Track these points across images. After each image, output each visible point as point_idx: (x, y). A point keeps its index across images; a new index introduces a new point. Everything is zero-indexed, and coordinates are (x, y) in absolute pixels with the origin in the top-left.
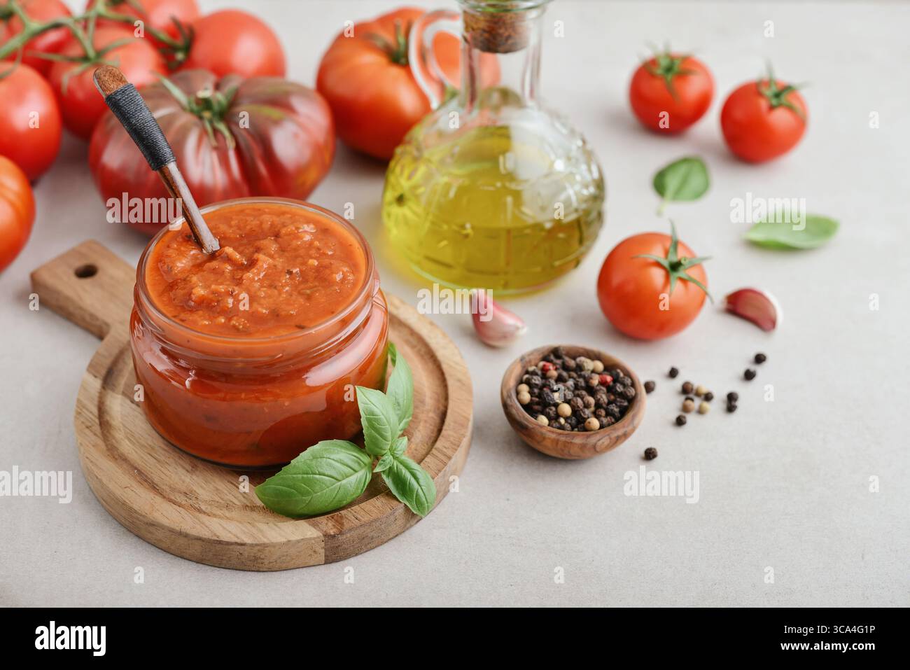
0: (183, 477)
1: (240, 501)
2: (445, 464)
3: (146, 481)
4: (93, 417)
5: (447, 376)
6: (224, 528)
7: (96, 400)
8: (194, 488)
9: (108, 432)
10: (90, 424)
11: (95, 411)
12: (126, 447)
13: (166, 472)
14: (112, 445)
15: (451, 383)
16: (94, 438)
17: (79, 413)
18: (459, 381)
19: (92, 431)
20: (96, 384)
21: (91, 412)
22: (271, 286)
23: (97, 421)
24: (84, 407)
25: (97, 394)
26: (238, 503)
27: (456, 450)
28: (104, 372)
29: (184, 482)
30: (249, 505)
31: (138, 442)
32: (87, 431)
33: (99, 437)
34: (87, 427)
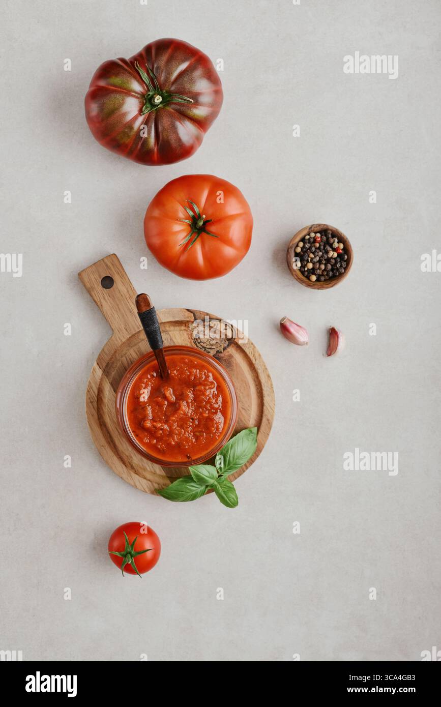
0: (128, 447)
1: (150, 469)
2: (244, 471)
3: (112, 442)
4: (94, 395)
5: (264, 415)
6: (140, 482)
7: (98, 384)
8: (132, 456)
9: (100, 405)
10: (92, 400)
11: (96, 392)
12: (107, 420)
13: (121, 441)
14: (101, 414)
15: (264, 420)
16: (93, 410)
17: (88, 391)
18: (268, 420)
19: (92, 405)
20: (99, 373)
21: (94, 392)
22: (182, 427)
23: (96, 399)
24: (92, 388)
25: (99, 381)
26: (149, 469)
27: (252, 464)
28: (104, 365)
29: (128, 450)
30: (153, 471)
31: (112, 419)
32: (90, 404)
33: (95, 409)
34: (91, 402)
